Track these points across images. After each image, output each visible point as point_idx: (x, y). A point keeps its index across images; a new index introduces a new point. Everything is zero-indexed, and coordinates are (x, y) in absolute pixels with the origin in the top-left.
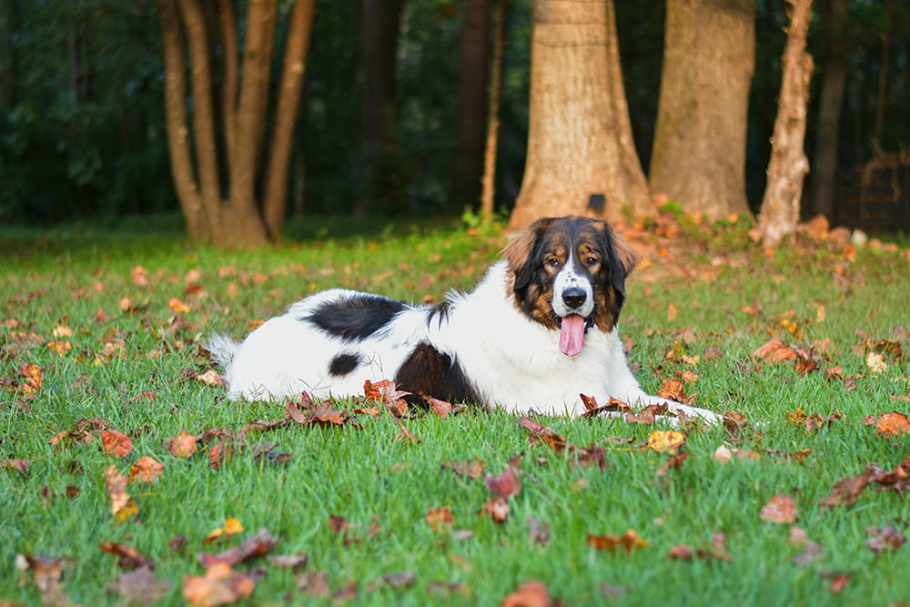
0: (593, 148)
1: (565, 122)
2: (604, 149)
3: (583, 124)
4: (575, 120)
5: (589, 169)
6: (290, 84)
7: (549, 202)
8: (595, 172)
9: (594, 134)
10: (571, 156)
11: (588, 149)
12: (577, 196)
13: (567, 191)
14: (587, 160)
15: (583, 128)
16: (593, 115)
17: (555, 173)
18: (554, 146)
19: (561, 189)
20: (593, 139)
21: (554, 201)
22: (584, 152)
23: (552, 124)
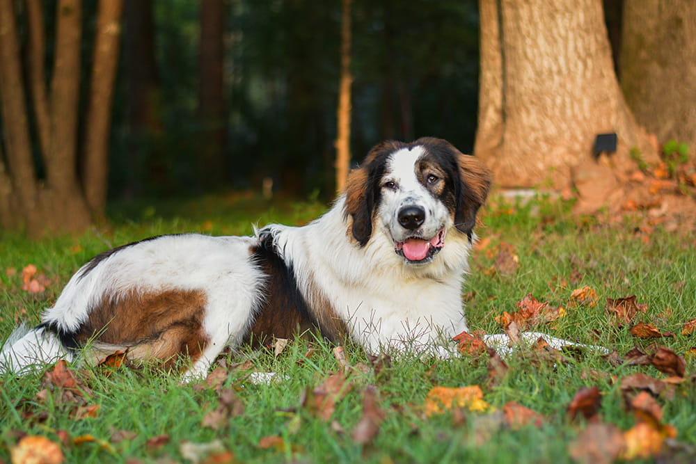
0: (589, 74)
1: (552, 41)
2: (602, 75)
3: (575, 43)
4: (566, 39)
5: (586, 103)
6: (105, 47)
7: (536, 148)
8: (594, 105)
9: (589, 55)
10: (562, 86)
11: (584, 75)
12: (574, 138)
13: (560, 132)
14: (584, 89)
15: (576, 48)
16: (587, 31)
17: (543, 110)
18: (539, 74)
19: (552, 130)
20: (589, 62)
21: (544, 147)
22: (579, 80)
23: (535, 44)
